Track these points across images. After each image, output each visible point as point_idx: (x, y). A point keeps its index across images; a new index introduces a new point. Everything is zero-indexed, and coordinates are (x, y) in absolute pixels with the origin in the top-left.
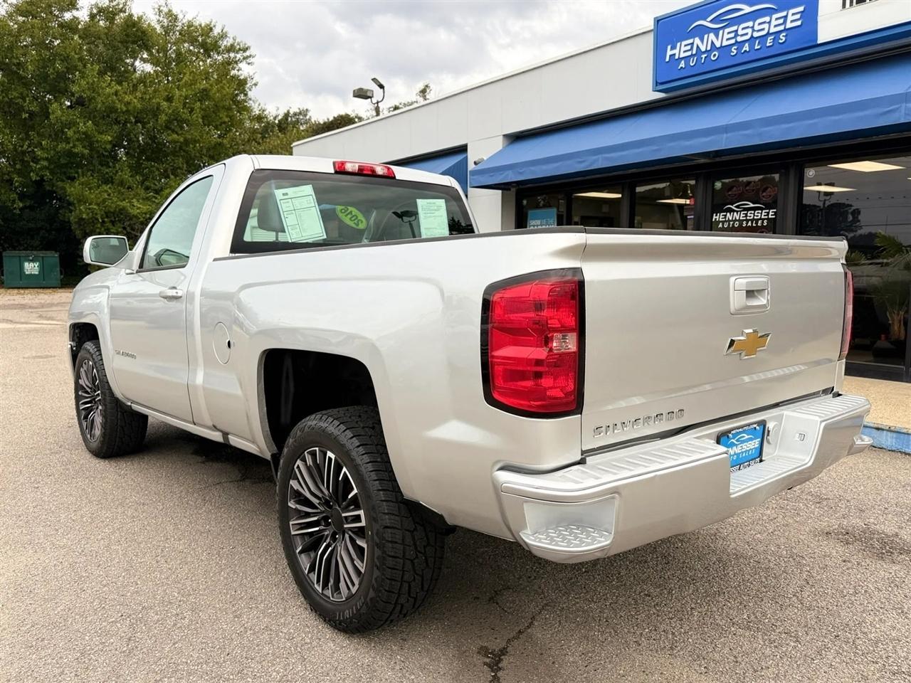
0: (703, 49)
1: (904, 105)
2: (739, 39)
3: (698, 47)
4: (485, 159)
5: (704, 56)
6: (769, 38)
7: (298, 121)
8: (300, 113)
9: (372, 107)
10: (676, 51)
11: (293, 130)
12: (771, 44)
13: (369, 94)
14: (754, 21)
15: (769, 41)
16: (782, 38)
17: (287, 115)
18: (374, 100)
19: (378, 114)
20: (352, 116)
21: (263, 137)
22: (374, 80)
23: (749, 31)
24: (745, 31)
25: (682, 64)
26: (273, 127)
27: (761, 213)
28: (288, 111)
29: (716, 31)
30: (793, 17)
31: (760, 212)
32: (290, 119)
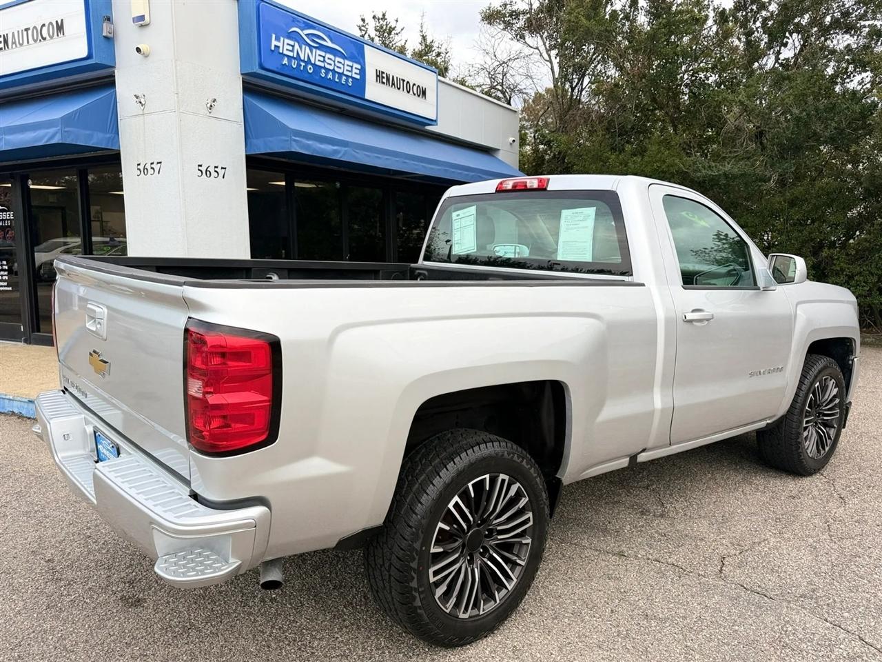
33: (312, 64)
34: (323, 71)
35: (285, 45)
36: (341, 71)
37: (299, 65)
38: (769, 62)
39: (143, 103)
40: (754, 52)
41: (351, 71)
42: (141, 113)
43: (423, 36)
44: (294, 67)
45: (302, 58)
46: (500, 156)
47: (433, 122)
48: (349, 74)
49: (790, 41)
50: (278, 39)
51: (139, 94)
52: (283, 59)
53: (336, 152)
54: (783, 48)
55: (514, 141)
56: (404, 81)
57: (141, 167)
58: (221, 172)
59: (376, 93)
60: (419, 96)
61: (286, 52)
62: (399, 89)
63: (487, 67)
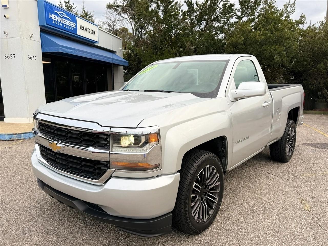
33: (62, 23)
34: (65, 25)
35: (53, 17)
36: (70, 25)
37: (58, 23)
38: (197, 29)
39: (7, 34)
40: (193, 25)
41: (73, 26)
42: (6, 37)
43: (84, 10)
44: (56, 24)
45: (59, 21)
46: (117, 54)
47: (97, 42)
48: (72, 26)
49: (203, 23)
50: (51, 15)
51: (5, 31)
52: (53, 21)
53: (72, 52)
54: (201, 25)
55: (121, 49)
56: (88, 29)
57: (7, 56)
58: (35, 58)
59: (80, 33)
60: (93, 34)
61: (54, 19)
62: (87, 31)
63: (108, 22)
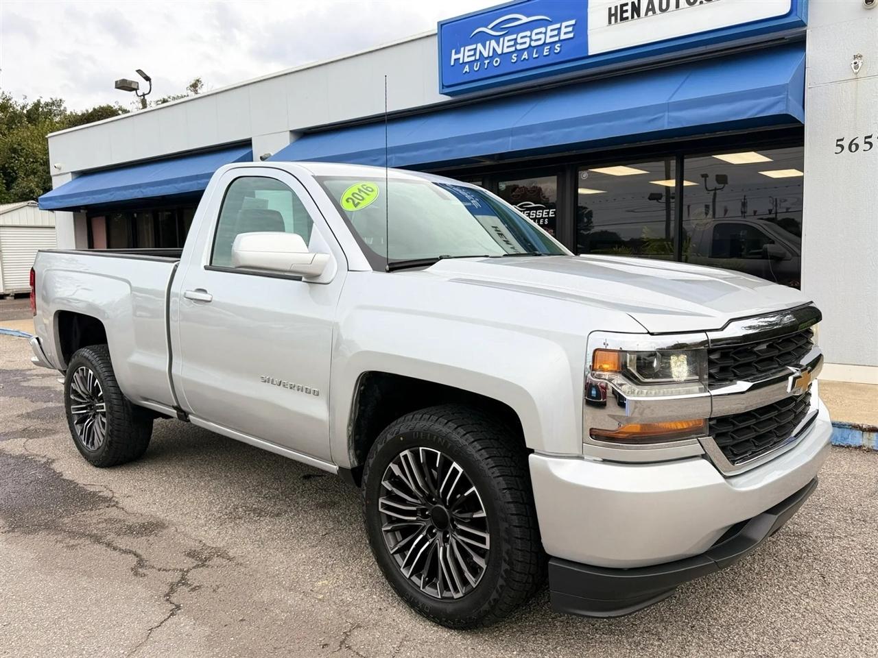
0: (486, 55)
1: (667, 114)
2: (519, 47)
3: (480, 52)
4: (272, 154)
5: (486, 62)
6: (546, 48)
7: (50, 112)
8: (53, 104)
9: (139, 99)
10: (460, 56)
11: (45, 121)
12: (548, 53)
13: (134, 86)
14: (531, 32)
15: (545, 51)
16: (557, 48)
17: (37, 105)
18: (140, 93)
19: (144, 106)
20: (114, 108)
21: (10, 128)
22: (139, 71)
23: (527, 40)
24: (524, 40)
25: (467, 69)
26: (21, 117)
27: (542, 213)
28: (39, 101)
29: (497, 38)
30: (566, 29)
31: (541, 211)
32: (40, 109)
